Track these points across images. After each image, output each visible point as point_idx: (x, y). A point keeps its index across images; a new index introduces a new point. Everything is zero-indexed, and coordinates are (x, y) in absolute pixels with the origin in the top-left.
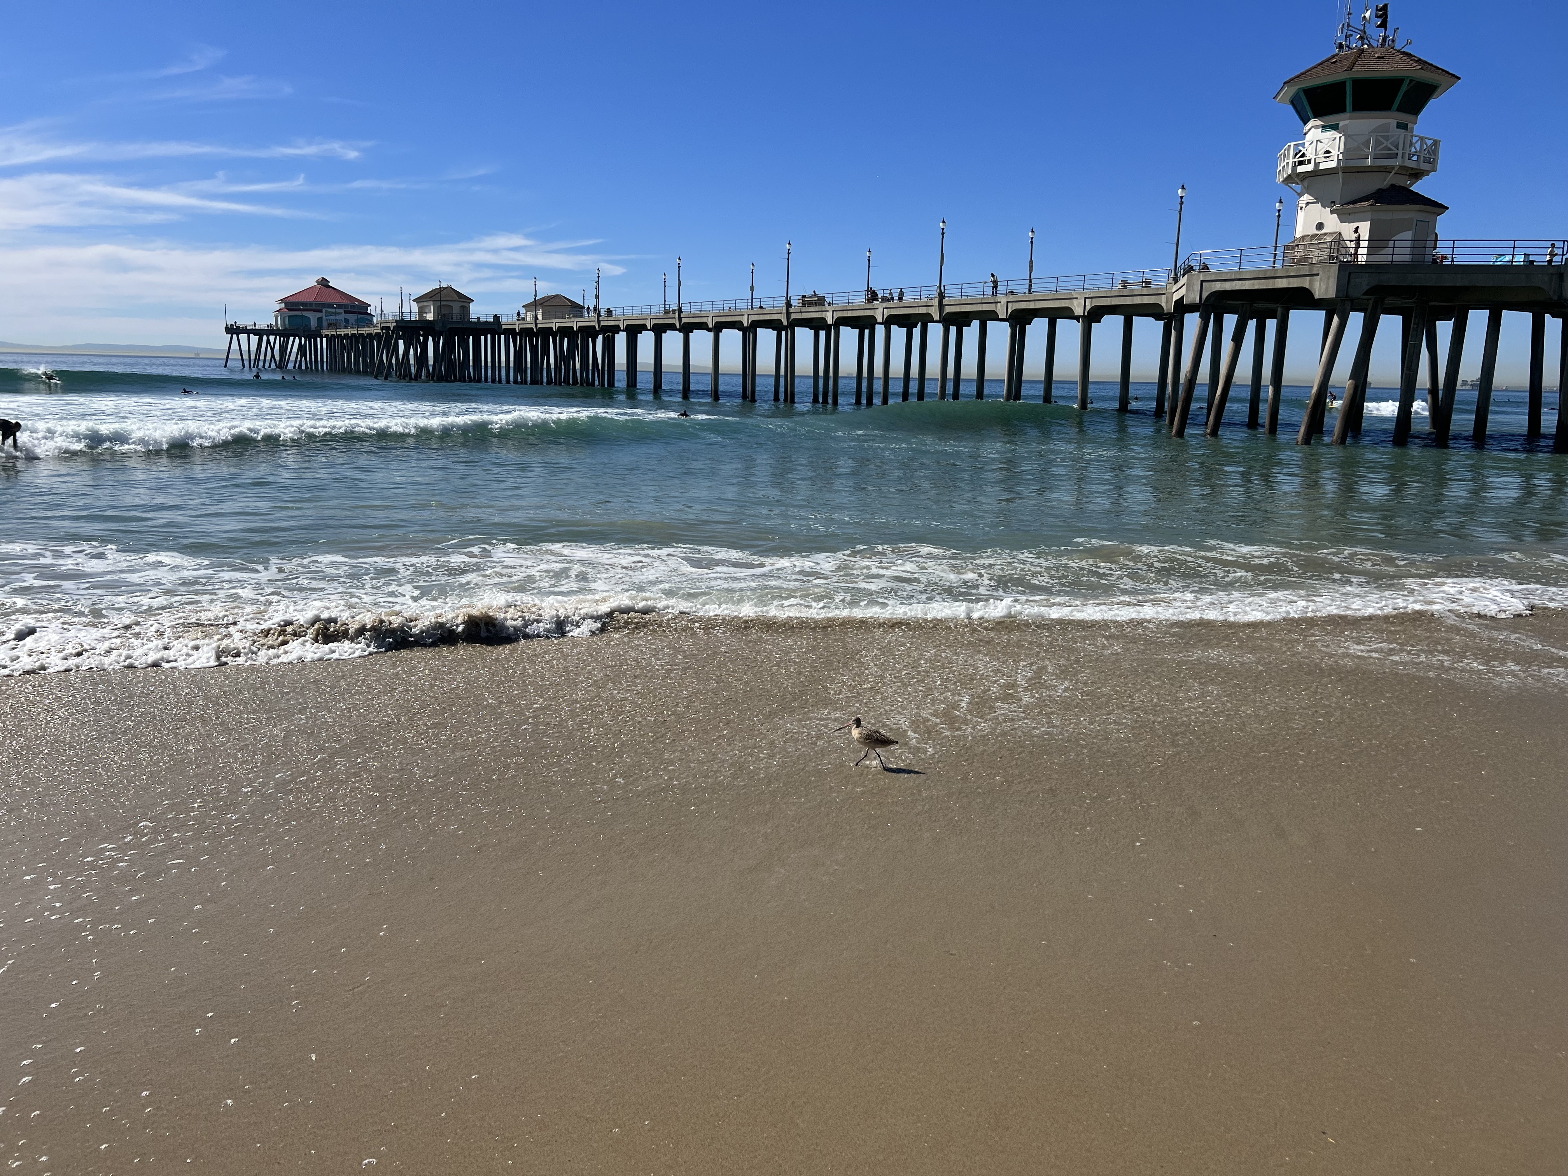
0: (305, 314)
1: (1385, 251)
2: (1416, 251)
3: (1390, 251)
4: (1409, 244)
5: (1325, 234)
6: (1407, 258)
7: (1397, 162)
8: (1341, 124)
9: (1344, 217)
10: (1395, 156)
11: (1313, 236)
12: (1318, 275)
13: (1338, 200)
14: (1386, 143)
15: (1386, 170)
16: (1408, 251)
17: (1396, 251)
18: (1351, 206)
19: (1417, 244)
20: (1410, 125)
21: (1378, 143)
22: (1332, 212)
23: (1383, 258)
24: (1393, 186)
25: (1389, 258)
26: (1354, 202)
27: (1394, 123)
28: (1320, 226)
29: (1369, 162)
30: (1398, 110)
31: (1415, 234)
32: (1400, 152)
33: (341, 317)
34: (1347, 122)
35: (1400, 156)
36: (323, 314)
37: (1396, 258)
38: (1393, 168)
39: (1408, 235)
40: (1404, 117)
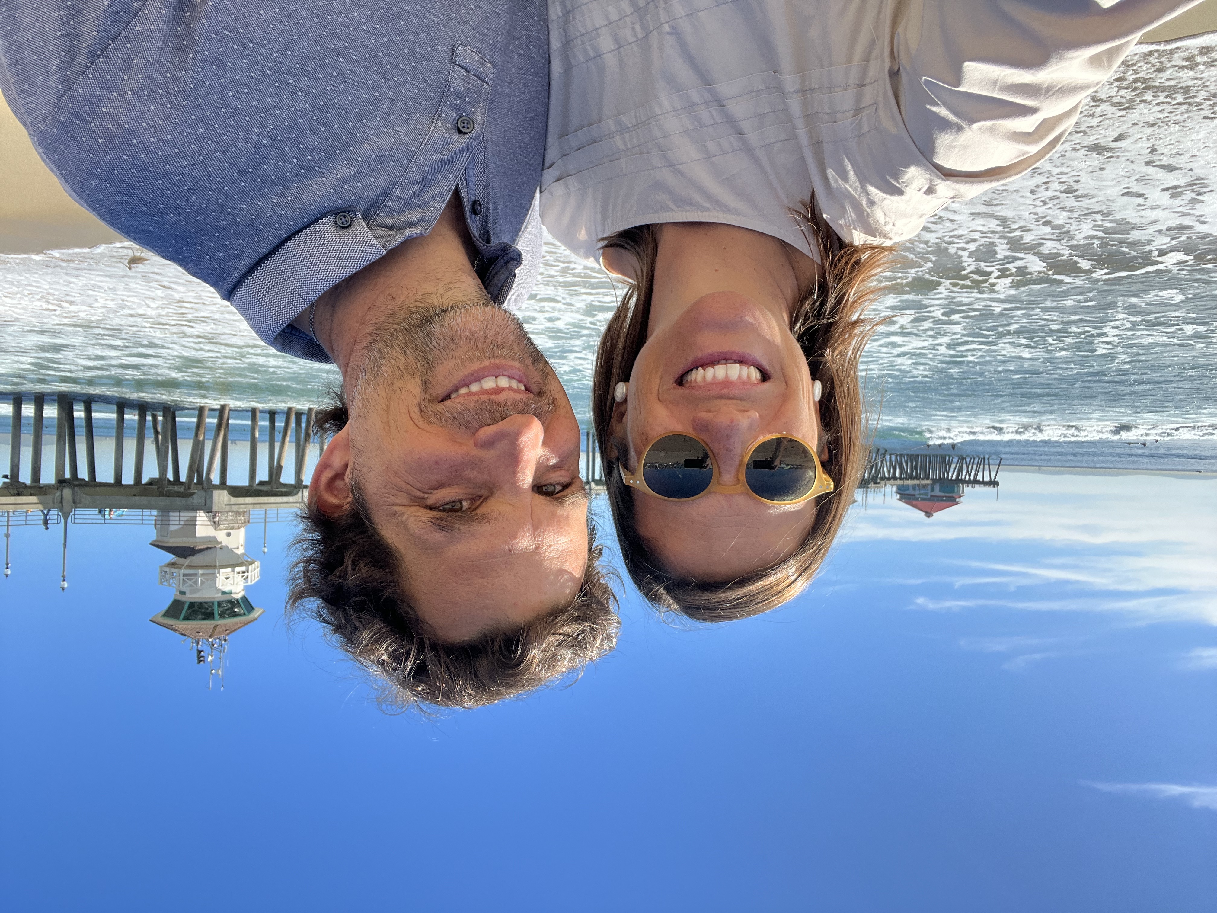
0: (942, 494)
1: (186, 519)
2: (166, 518)
3: (181, 518)
4: (171, 523)
5: (224, 530)
6: (171, 514)
7: (183, 571)
8: (220, 595)
9: (214, 540)
10: (184, 575)
11: (232, 528)
12: (226, 505)
13: (218, 550)
14: (190, 582)
15: (189, 567)
16: (171, 518)
17: (178, 518)
18: (209, 546)
19: (166, 522)
20: (178, 593)
21: (196, 583)
22: (221, 543)
23: (186, 515)
24: (185, 557)
25: (182, 514)
26: (208, 548)
27: (188, 595)
28: (229, 535)
29: (200, 572)
30: (186, 602)
31: (168, 529)
32: (182, 577)
33: (917, 492)
34: (216, 596)
35: (181, 575)
36: (930, 494)
37: (178, 514)
38: (185, 568)
39: (172, 528)
40: (181, 598)
